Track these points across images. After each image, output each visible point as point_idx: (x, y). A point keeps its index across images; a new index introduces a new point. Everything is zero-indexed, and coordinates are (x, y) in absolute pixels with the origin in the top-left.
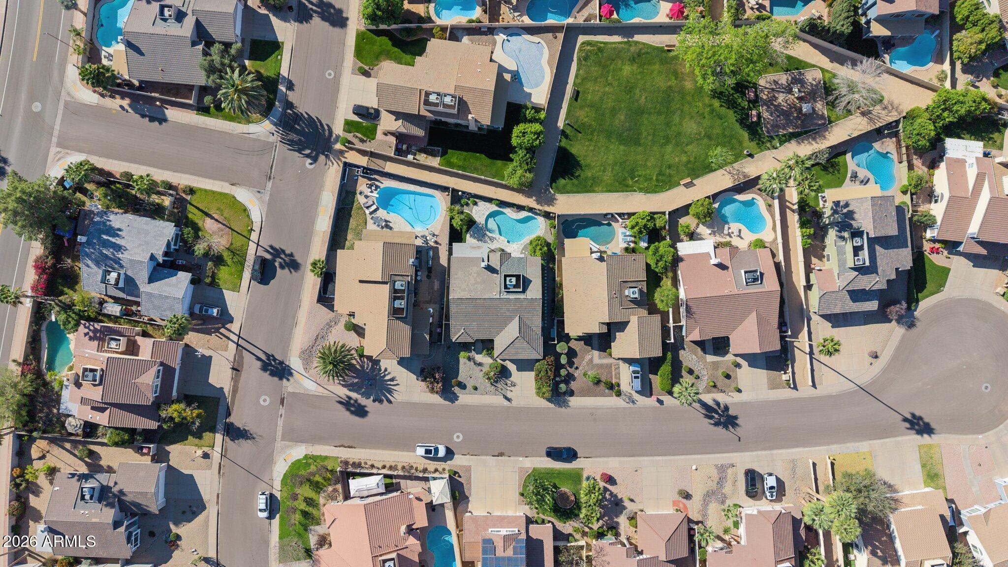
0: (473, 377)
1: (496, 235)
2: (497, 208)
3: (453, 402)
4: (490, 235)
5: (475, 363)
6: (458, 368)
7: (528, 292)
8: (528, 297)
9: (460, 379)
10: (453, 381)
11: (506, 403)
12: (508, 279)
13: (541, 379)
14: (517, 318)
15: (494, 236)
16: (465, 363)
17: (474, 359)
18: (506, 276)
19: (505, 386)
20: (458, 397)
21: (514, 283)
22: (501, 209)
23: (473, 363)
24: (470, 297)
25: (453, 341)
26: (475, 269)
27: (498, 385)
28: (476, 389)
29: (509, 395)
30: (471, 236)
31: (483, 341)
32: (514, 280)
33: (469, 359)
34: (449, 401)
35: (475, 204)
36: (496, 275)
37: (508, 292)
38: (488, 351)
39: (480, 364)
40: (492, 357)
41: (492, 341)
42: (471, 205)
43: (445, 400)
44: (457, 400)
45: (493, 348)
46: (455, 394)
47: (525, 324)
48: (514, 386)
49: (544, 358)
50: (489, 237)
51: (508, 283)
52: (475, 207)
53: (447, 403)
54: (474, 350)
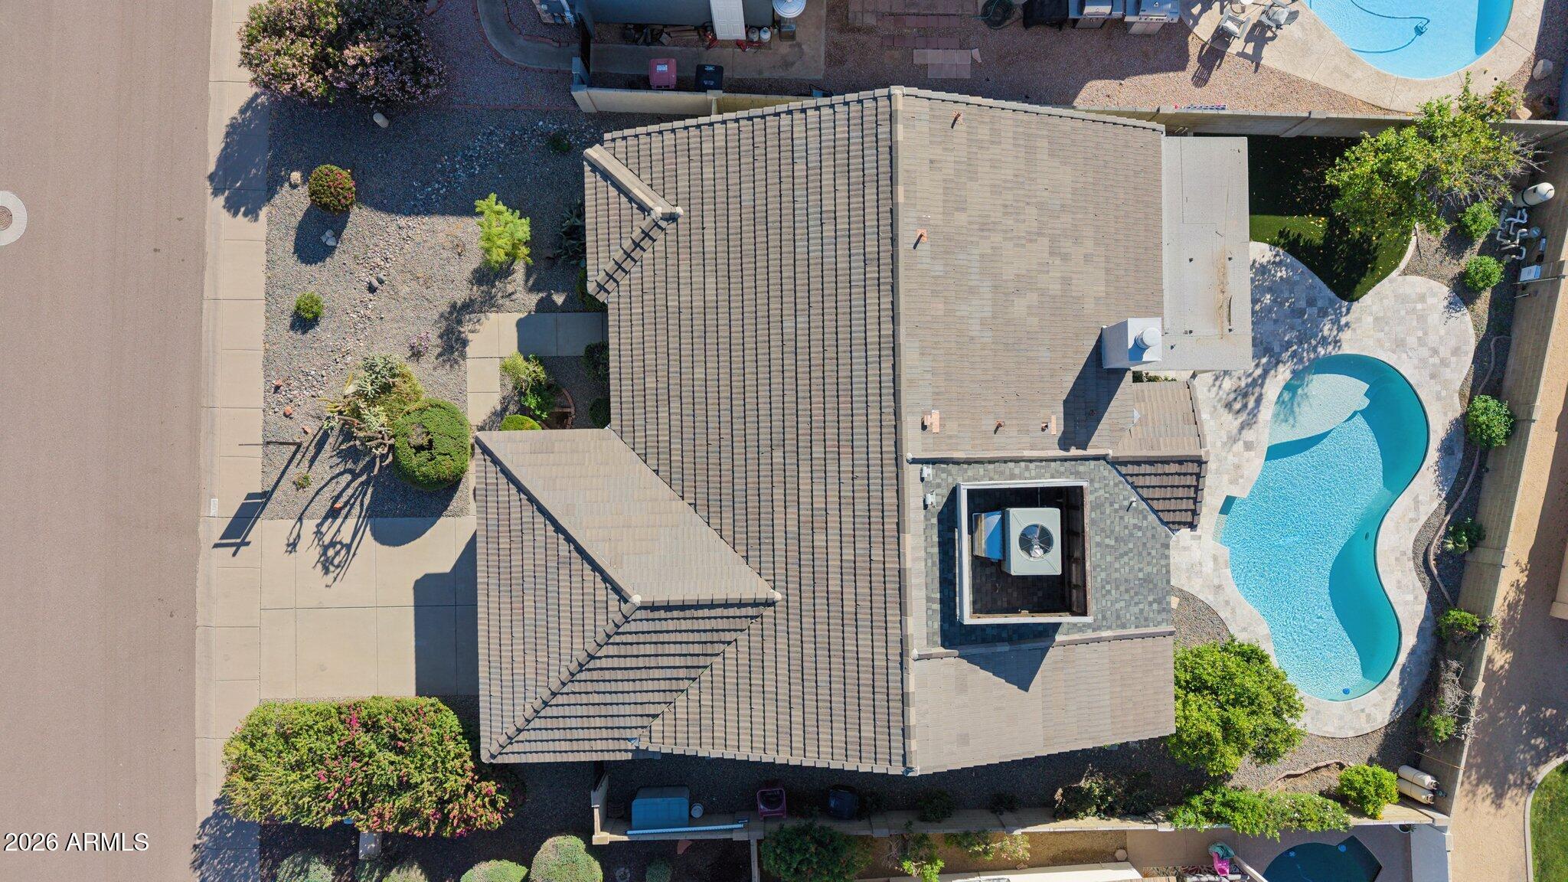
0: (375, 302)
1: (1268, 430)
2: (1439, 427)
3: (219, 181)
4: (1273, 389)
5: (459, 313)
6: (426, 208)
7: (953, 666)
8: (916, 671)
9: (360, 217)
10: (344, 177)
11: (219, 512)
12: (1050, 518)
13: (348, 749)
14: (755, 587)
15: (1267, 412)
16: (459, 250)
17: (489, 303)
18: (1068, 501)
19: (322, 505)
20: (252, 213)
21: (1022, 564)
22: (1433, 455)
23: (461, 294)
24: (906, 236)
25: (594, 152)
26: (1092, 285)
27: (326, 466)
28: (304, 321)
29: (268, 531)
30: (1261, 270)
31: (597, 355)
32: (1047, 563)
33: (489, 276)
34: (224, 159)
35: (1464, 291)
36: (1056, 427)
37: (947, 519)
38: (538, 388)
39: (453, 345)
40: (498, 419)
41: (599, 415)
42: (1453, 269)
43: (233, 129)
44: (232, 207)
45: (559, 421)
46: (270, 193)
47: (713, 644)
48: (326, 565)
49: (484, 771)
50: (1258, 383)
51: (1021, 518)
52: (1442, 291)
53: (215, 146)
54: (546, 306)
